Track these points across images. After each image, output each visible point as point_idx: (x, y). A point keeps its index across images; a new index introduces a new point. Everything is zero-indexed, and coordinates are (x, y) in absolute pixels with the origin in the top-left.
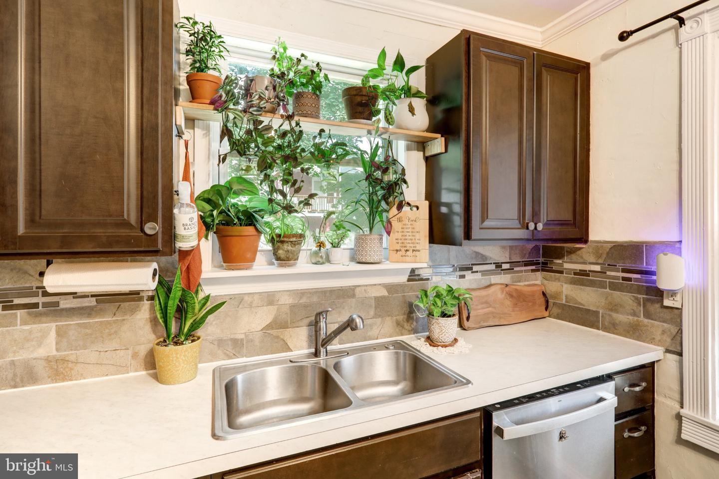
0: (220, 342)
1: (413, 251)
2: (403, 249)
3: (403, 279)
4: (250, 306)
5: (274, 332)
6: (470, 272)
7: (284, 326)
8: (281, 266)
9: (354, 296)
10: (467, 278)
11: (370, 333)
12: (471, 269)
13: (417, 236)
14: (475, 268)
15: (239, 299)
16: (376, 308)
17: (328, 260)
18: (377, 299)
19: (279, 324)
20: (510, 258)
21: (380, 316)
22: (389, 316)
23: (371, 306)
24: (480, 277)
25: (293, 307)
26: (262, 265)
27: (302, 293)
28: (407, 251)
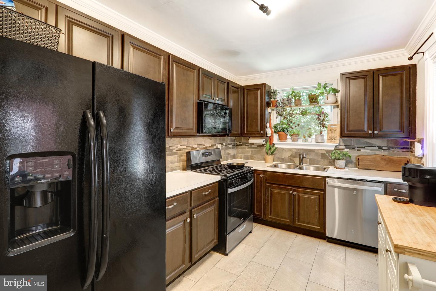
0: (279, 158)
1: (334, 140)
2: (331, 139)
3: (333, 149)
4: (286, 151)
5: (291, 158)
6: (363, 149)
7: (294, 157)
8: (293, 142)
9: (314, 152)
10: (362, 151)
11: (319, 163)
12: (364, 148)
13: (336, 135)
14: (366, 148)
15: (283, 149)
16: (322, 156)
17: (307, 141)
18: (322, 154)
19: (292, 156)
20: (387, 145)
21: (323, 159)
22: (326, 159)
23: (320, 155)
24: (369, 151)
25: (296, 152)
26: (289, 141)
27: (299, 150)
28: (332, 140)
